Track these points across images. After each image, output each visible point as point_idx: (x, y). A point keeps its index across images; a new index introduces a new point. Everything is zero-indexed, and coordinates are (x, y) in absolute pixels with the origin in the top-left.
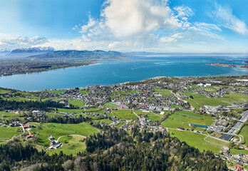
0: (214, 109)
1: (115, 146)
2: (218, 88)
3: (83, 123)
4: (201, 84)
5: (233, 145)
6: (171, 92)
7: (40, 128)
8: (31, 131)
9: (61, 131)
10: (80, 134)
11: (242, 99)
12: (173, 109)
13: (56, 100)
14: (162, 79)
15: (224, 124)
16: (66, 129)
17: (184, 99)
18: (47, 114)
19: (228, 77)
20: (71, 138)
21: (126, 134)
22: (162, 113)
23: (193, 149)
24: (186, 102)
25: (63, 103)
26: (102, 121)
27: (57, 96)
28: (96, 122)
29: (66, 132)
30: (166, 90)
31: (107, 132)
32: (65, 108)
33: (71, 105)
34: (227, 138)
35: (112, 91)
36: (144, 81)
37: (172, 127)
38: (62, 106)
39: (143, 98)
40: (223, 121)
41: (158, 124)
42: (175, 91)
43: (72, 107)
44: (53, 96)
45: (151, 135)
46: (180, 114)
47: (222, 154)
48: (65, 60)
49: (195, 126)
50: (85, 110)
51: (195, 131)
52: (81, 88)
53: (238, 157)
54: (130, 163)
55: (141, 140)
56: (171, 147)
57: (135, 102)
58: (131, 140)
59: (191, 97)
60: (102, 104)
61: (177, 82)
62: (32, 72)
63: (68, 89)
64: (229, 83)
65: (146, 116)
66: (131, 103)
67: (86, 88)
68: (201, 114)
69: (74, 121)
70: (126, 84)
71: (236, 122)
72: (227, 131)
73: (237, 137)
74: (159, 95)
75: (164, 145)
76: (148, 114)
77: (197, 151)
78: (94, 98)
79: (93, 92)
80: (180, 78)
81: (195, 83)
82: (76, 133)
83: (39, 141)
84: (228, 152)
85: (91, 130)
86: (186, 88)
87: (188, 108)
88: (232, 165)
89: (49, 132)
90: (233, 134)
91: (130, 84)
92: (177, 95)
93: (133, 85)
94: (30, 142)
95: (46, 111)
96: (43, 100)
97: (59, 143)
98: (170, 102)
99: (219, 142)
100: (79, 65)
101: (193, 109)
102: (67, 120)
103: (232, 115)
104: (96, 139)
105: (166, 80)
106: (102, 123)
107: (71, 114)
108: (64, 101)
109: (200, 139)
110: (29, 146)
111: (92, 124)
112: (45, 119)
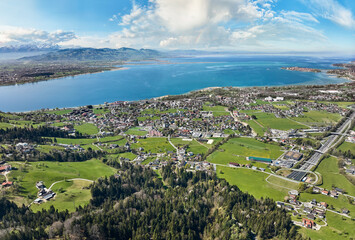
0: (284, 135)
1: (133, 195)
2: (292, 103)
3: (93, 160)
4: (270, 98)
5: (305, 187)
6: (226, 110)
7: (25, 171)
8: (9, 175)
9: (56, 173)
10: (85, 177)
11: (325, 120)
12: (227, 136)
13: (56, 125)
14: (215, 90)
15: (296, 156)
16: (65, 170)
17: (244, 120)
18: (39, 147)
19: (308, 88)
20: (70, 184)
21: (153, 174)
22: (210, 142)
23: (246, 197)
24: (246, 125)
25: (66, 129)
26: (122, 155)
27: (59, 118)
28: (111, 158)
29: (64, 174)
30: (219, 107)
31: (126, 173)
32: (68, 137)
33: (77, 133)
34: (298, 176)
35: (142, 110)
36: (189, 93)
37: (223, 162)
38: (63, 135)
39: (186, 119)
40: (295, 152)
41: (203, 158)
42: (232, 109)
43: (79, 136)
44: (52, 119)
45: (190, 175)
46: (236, 142)
47: (288, 201)
48: (75, 62)
49: (255, 160)
50: (98, 139)
51: (254, 168)
52: (96, 106)
53: (310, 205)
54: (151, 222)
55: (174, 184)
56: (216, 194)
57: (173, 127)
58: (159, 185)
59: (254, 117)
60: (125, 130)
61: (236, 95)
62: (24, 82)
63: (77, 108)
64: (308, 96)
65: (187, 147)
66: (167, 127)
67: (104, 105)
68: (266, 142)
69: (78, 158)
70: (163, 100)
71: (312, 153)
72: (298, 167)
73: (312, 176)
74: (209, 115)
75: (206, 190)
76: (191, 143)
77: (252, 199)
78: (113, 121)
79: (113, 112)
80: (241, 88)
81: (261, 96)
82: (79, 176)
83: (20, 191)
84: (297, 198)
85: (102, 170)
86: (247, 104)
87: (248, 134)
88: (300, 218)
89: (38, 177)
90: (307, 171)
91: (168, 99)
92: (234, 114)
93: (173, 99)
94: (7, 193)
95: (38, 143)
96: (35, 126)
97: (51, 192)
98: (223, 124)
99: (286, 183)
100: (95, 70)
101: (254, 134)
102: (68, 156)
103: (309, 143)
104: (107, 184)
105: (220, 93)
106: (122, 159)
107: (76, 146)
108: (68, 126)
109: (260, 179)
110: (4, 199)
111: (105, 161)
112: (34, 156)
